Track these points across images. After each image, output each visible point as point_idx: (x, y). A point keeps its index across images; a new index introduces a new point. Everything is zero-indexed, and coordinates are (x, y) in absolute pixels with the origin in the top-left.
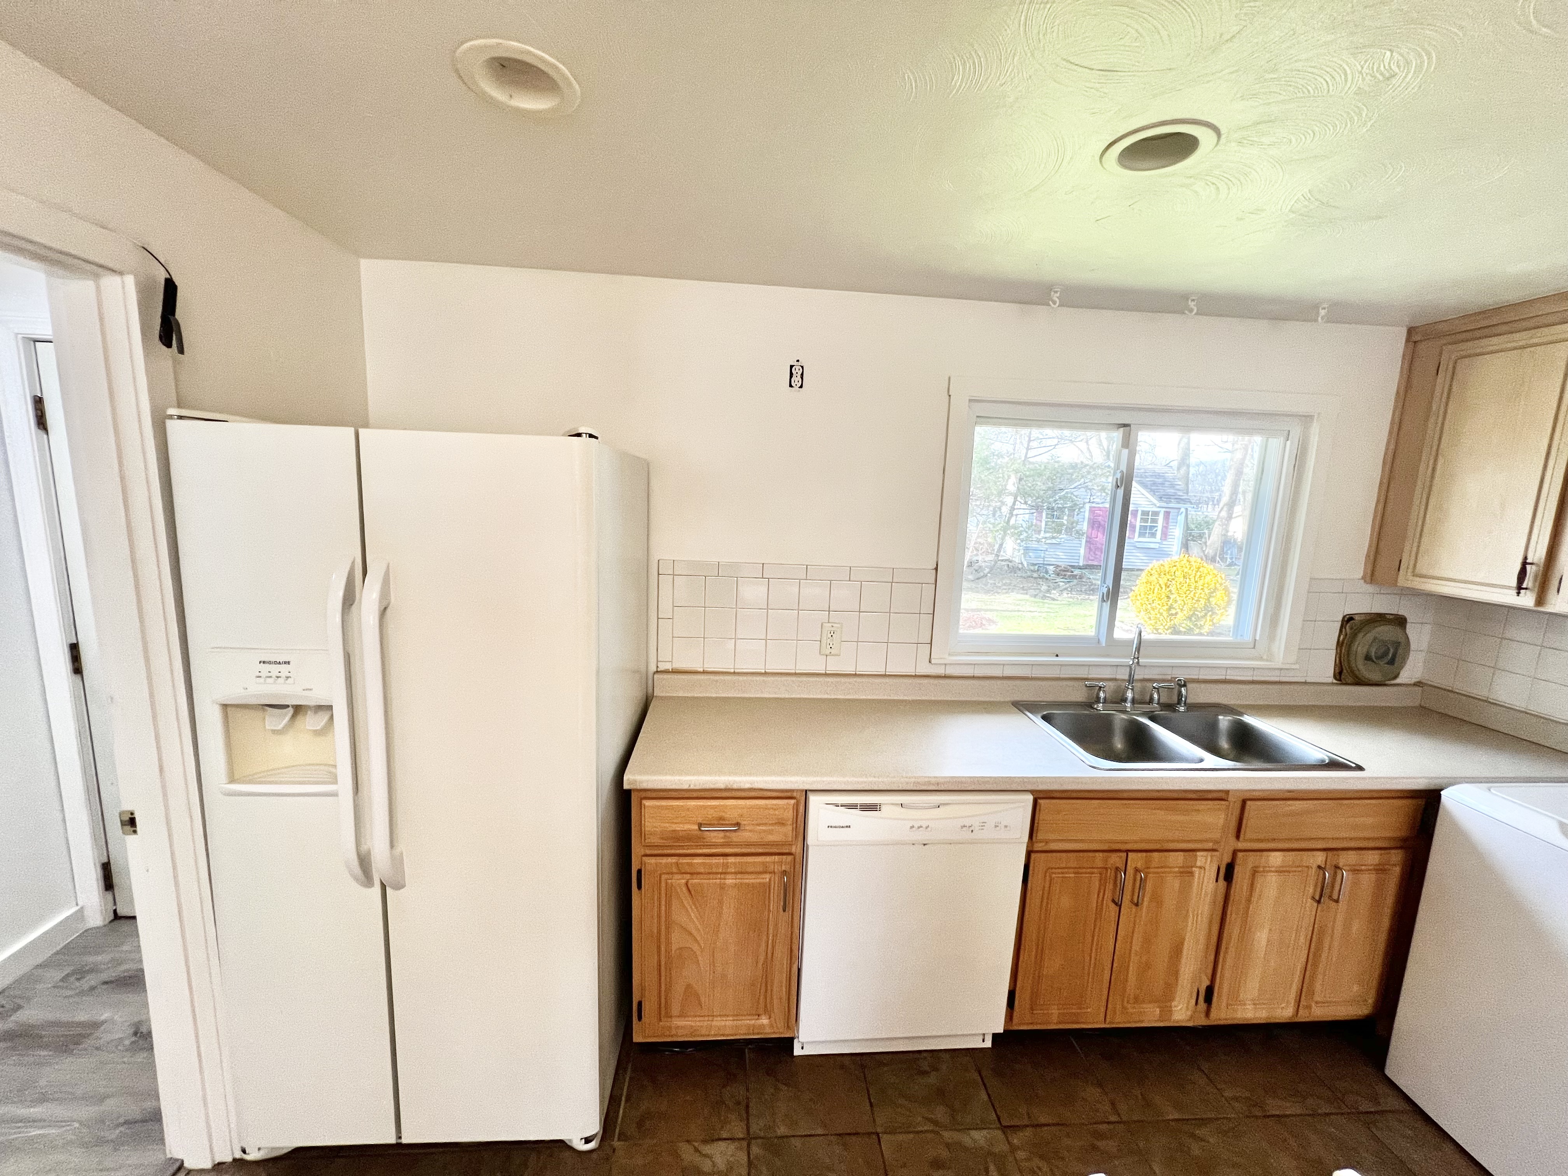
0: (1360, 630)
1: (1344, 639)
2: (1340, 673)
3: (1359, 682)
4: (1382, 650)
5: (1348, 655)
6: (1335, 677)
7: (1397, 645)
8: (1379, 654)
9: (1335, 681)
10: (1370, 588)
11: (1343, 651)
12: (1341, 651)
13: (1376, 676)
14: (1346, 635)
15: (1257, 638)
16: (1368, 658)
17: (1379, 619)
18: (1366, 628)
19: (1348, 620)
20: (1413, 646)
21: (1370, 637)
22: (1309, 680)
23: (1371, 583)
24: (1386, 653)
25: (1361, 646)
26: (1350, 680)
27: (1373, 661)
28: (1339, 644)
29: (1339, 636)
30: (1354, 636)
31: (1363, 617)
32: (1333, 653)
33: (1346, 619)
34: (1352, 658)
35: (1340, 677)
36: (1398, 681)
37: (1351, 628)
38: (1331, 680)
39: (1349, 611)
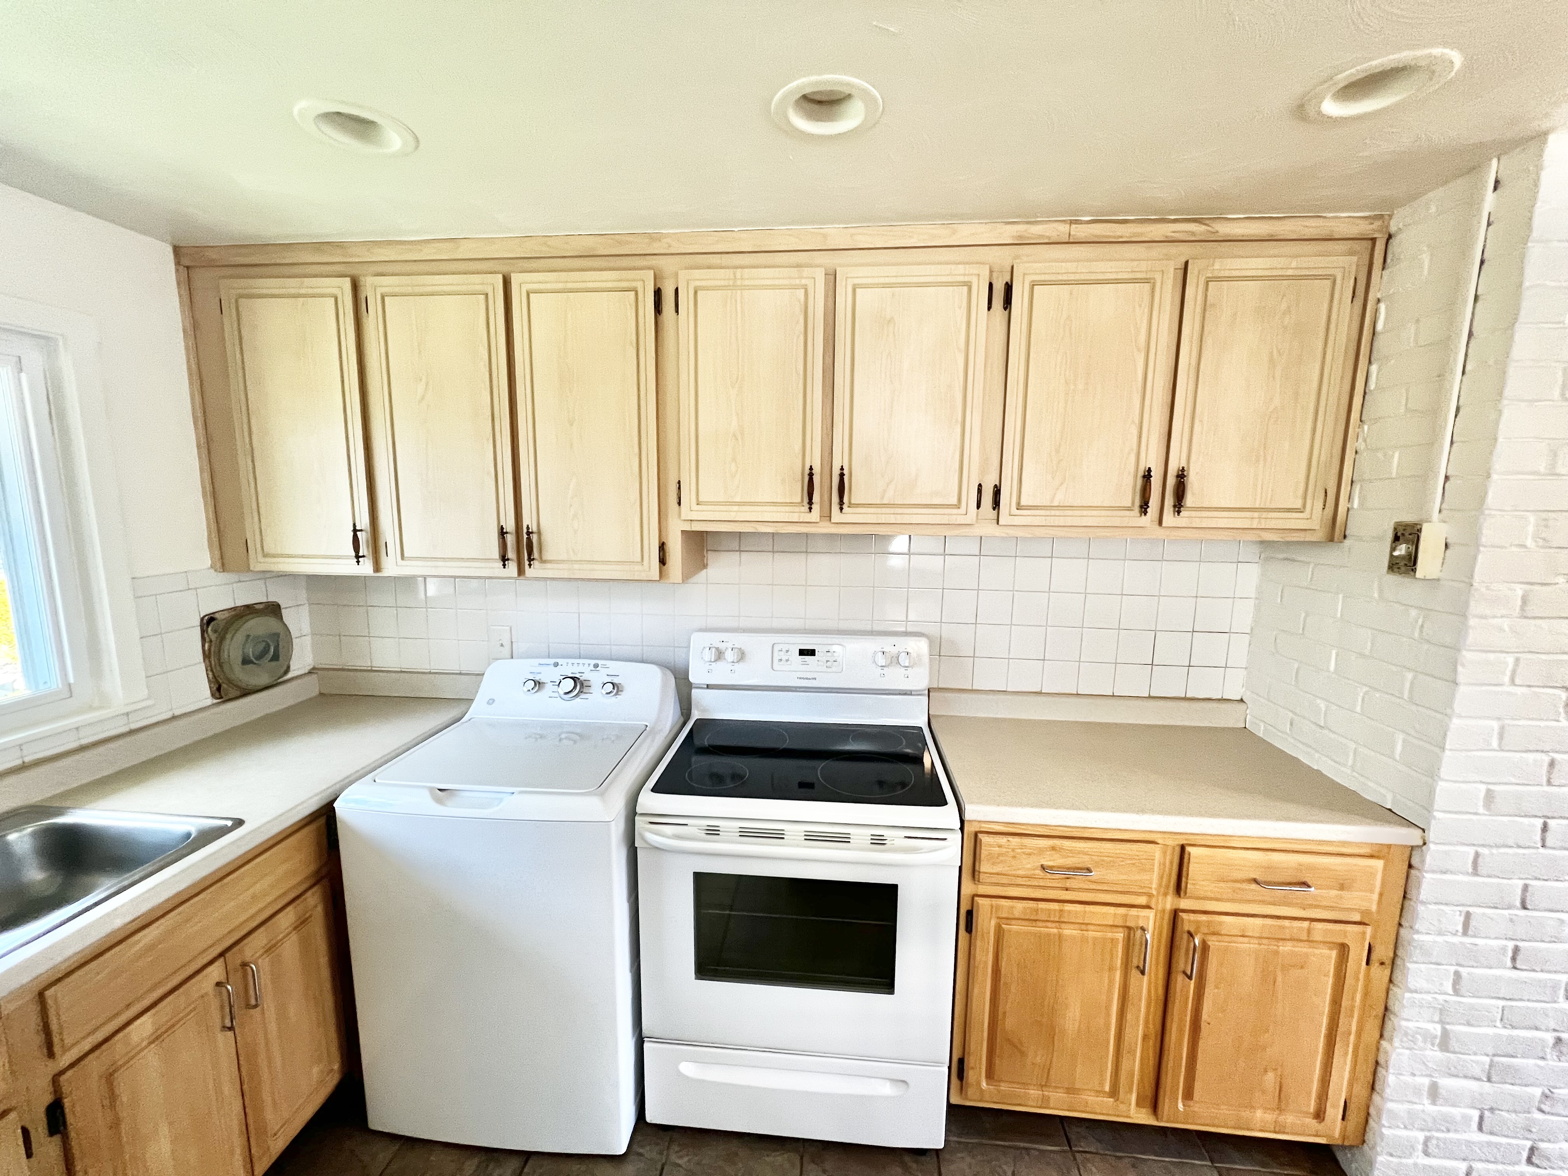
0: (226, 630)
1: (210, 649)
2: (219, 689)
3: (246, 693)
4: (261, 647)
5: (221, 666)
6: (213, 695)
7: (276, 636)
8: (257, 653)
9: (215, 701)
10: (223, 577)
11: (213, 663)
12: (210, 662)
13: (264, 680)
14: (211, 641)
15: (72, 681)
16: (246, 661)
17: (247, 611)
18: (235, 626)
19: (208, 621)
20: (294, 632)
21: (240, 637)
22: (178, 712)
23: (224, 571)
24: (266, 651)
25: (234, 649)
26: (233, 693)
27: (255, 664)
28: (206, 656)
29: (203, 646)
30: (222, 639)
31: (226, 615)
32: (202, 667)
33: (205, 621)
34: (226, 668)
35: (220, 694)
36: (290, 675)
37: (215, 631)
38: (210, 701)
39: (206, 610)
